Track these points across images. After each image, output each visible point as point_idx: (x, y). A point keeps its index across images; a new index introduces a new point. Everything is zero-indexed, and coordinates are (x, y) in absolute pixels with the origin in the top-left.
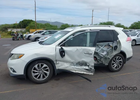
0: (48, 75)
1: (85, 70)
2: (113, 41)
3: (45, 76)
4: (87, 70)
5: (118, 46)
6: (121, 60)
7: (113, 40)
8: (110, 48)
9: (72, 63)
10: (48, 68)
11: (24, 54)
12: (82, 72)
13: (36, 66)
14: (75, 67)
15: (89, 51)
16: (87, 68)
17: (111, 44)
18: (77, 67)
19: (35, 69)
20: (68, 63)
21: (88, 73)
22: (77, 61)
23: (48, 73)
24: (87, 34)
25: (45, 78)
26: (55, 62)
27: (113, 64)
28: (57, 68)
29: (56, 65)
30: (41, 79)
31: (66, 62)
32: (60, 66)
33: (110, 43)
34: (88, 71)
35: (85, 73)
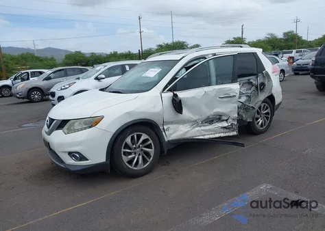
0: (152, 155)
1: (222, 130)
2: (256, 75)
3: (148, 159)
4: (225, 128)
5: (266, 83)
6: (268, 110)
7: (256, 72)
8: (253, 88)
9: (195, 123)
10: (151, 142)
11: (103, 117)
12: (217, 135)
13: (128, 140)
14: (203, 128)
15: (228, 92)
16: (225, 124)
17: (252, 79)
18: (207, 128)
19: (127, 146)
20: (185, 125)
21: (227, 134)
22: (204, 117)
23: (151, 151)
24: (208, 64)
25: (148, 163)
26: (161, 128)
27: (257, 119)
28: (166, 140)
29: (163, 133)
30: (141, 166)
31: (184, 122)
32: (171, 134)
33: (251, 77)
34: (228, 130)
35: (222, 135)
